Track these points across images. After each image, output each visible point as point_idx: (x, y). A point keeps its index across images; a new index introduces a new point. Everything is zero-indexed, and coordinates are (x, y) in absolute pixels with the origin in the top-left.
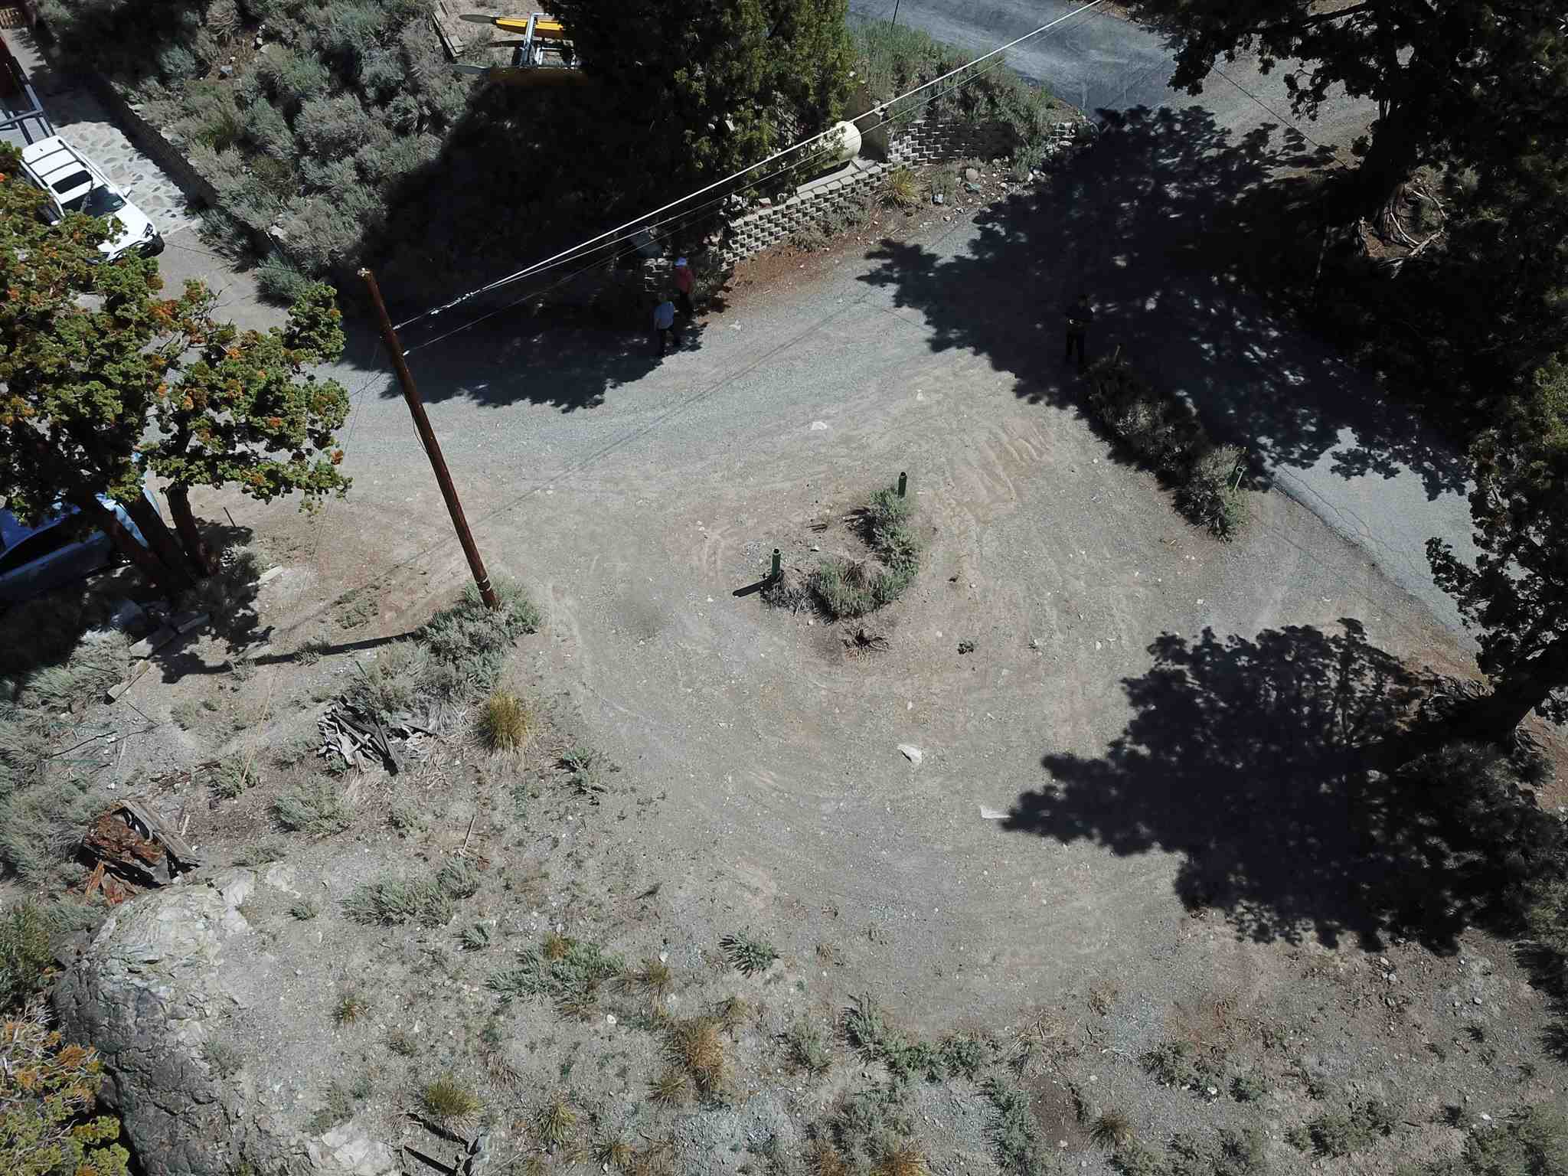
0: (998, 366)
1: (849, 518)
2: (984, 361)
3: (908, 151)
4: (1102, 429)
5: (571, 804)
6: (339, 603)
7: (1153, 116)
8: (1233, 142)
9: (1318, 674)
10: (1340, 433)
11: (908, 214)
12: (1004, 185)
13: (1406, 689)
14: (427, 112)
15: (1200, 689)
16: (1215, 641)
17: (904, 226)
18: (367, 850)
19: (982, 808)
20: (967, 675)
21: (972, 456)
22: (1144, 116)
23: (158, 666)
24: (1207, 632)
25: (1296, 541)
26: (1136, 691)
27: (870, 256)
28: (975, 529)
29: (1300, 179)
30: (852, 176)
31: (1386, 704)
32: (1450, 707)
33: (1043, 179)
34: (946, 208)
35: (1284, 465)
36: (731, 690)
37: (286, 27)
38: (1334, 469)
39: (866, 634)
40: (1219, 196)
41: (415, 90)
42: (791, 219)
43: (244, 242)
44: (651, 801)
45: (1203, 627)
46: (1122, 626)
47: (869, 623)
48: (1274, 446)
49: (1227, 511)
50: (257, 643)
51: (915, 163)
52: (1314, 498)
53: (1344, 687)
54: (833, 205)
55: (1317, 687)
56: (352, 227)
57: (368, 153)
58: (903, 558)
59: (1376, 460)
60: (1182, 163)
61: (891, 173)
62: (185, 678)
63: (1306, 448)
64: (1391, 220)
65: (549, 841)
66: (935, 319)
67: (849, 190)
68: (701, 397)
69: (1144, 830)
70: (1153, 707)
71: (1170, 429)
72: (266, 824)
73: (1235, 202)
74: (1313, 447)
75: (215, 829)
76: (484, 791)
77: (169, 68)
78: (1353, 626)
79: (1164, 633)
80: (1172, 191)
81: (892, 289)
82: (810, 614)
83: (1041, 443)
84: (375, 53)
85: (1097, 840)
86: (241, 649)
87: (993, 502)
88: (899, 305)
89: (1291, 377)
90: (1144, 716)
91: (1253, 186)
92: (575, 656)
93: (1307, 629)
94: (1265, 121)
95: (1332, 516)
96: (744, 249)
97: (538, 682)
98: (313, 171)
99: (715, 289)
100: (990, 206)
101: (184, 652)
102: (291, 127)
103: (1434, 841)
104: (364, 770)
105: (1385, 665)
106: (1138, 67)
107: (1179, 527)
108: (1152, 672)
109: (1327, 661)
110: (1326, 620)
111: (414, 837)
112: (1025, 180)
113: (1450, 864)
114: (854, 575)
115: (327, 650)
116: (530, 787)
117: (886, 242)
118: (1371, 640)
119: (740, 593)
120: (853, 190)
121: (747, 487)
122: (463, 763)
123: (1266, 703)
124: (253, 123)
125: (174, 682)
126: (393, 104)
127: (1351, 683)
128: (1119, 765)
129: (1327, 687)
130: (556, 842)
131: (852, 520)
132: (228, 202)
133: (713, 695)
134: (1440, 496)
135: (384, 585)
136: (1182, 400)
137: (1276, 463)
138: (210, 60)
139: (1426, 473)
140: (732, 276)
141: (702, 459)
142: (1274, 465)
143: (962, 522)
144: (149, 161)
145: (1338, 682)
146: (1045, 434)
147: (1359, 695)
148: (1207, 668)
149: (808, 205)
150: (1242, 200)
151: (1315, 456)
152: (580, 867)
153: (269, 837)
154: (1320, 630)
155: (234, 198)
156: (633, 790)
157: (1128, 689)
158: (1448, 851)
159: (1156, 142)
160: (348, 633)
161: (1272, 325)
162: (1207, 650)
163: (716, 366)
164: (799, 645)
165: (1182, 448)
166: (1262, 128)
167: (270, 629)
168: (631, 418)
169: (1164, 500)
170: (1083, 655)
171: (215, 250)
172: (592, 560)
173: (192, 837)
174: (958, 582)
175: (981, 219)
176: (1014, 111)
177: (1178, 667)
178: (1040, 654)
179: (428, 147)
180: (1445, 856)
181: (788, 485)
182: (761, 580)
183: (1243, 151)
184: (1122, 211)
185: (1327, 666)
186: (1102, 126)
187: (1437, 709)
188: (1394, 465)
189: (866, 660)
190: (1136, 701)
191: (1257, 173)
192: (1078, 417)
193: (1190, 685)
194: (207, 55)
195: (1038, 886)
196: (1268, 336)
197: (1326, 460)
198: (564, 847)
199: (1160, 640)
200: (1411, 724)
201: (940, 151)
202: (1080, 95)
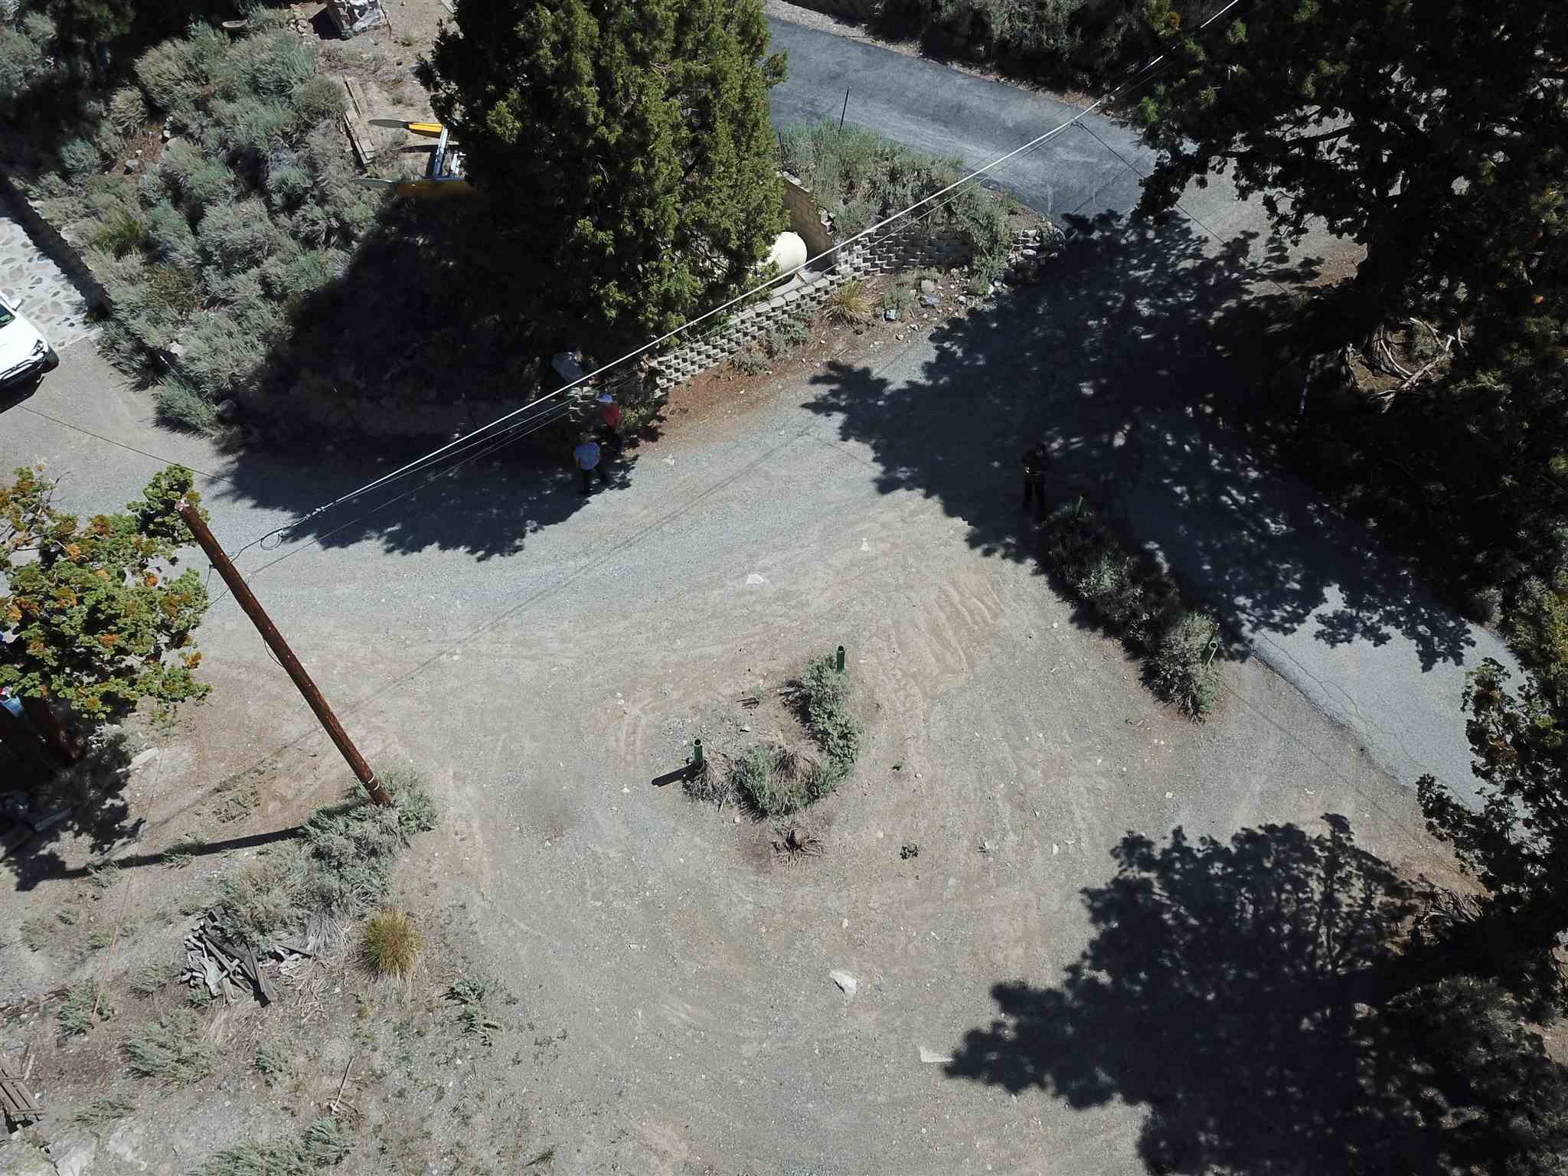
0: (950, 511)
1: (785, 690)
2: (935, 504)
3: (858, 262)
4: (1063, 588)
5: (460, 1044)
6: (219, 791)
7: (1124, 221)
8: (1211, 251)
9: (1300, 885)
10: (1326, 591)
11: (857, 332)
12: (962, 298)
13: (1398, 902)
14: (335, 224)
15: (1168, 902)
16: (1186, 844)
17: (854, 346)
18: (227, 1103)
19: (922, 1049)
20: (910, 884)
21: (920, 617)
22: (1114, 223)
23: (11, 871)
24: (1178, 833)
25: (1276, 721)
26: (1097, 904)
27: (815, 380)
28: (922, 706)
29: (1283, 296)
30: (797, 290)
31: (1375, 921)
32: (1448, 929)
33: (1005, 292)
34: (899, 325)
35: (1264, 630)
36: (645, 904)
37: (194, 121)
38: (1319, 635)
39: (798, 837)
40: (1194, 315)
41: (322, 200)
42: (730, 340)
43: (143, 358)
44: (550, 1041)
45: (1173, 826)
46: (1082, 825)
47: (803, 821)
48: (1253, 607)
49: (1199, 688)
50: (125, 840)
51: (867, 273)
52: (1297, 669)
53: (1329, 900)
54: (776, 322)
55: (1299, 901)
56: (253, 347)
57: (273, 267)
58: (841, 743)
59: (1365, 624)
60: (1155, 276)
61: (839, 285)
62: (41, 884)
63: (1289, 609)
64: (1381, 347)
65: (433, 1091)
66: (884, 456)
67: (794, 306)
68: (628, 543)
69: (1103, 1077)
70: (1116, 925)
71: (1138, 591)
72: (118, 1066)
73: (1212, 321)
74: (1298, 607)
75: (61, 1073)
76: (364, 1024)
77: (70, 163)
78: (1338, 822)
79: (1129, 832)
80: (1143, 307)
81: (838, 418)
82: (736, 808)
83: (996, 603)
84: (282, 156)
85: (1051, 1089)
86: (106, 847)
87: (942, 673)
88: (845, 439)
89: (1272, 525)
90: (1105, 935)
91: (1232, 303)
92: (474, 858)
93: (1289, 826)
94: (1245, 228)
95: (1317, 693)
96: (679, 374)
97: (432, 892)
98: (217, 283)
99: (645, 419)
100: (949, 322)
101: (41, 853)
102: (195, 233)
103: (1430, 1093)
104: (231, 1000)
105: (1376, 873)
106: (1108, 166)
107: (1145, 703)
108: (1116, 881)
109: (1310, 868)
110: (1309, 817)
111: (283, 1084)
112: (985, 293)
113: (1448, 1122)
114: (785, 764)
115: (201, 849)
116: (415, 1022)
117: (832, 365)
118: (1359, 842)
119: (660, 782)
120: (798, 306)
121: (674, 651)
122: (343, 989)
123: (1242, 920)
124: (154, 228)
125: (29, 889)
126: (300, 213)
127: (1337, 895)
128: (1076, 997)
129: (1309, 900)
130: (441, 1091)
131: (787, 694)
132: (125, 314)
133: (625, 911)
134: (1435, 666)
135: (270, 768)
136: (1152, 554)
137: (1255, 628)
138: (115, 154)
139: (1421, 639)
140: (665, 403)
141: (625, 617)
142: (1253, 631)
143: (907, 696)
144: (50, 261)
145: (1321, 893)
146: (1000, 593)
147: (1345, 909)
148: (1177, 877)
149: (748, 324)
150: (1219, 320)
151: (1300, 620)
152: (466, 1124)
153: (119, 1085)
154: (1302, 829)
155: (133, 311)
156: (531, 1027)
157: (1089, 901)
158: (1445, 1105)
159: (1126, 251)
160: (225, 829)
161: (1251, 464)
162: (1177, 855)
163: (646, 507)
164: (723, 848)
165: (1151, 615)
166: (1242, 237)
167: (140, 822)
168: (549, 568)
169: (1130, 672)
170: (1038, 859)
171: (114, 365)
172: (498, 740)
173: (36, 1082)
174: (903, 770)
175: (938, 337)
176: (973, 219)
177: (1145, 875)
178: (991, 859)
179: (335, 263)
180: (1442, 1112)
181: (720, 648)
182: (684, 765)
183: (1221, 263)
184: (1089, 329)
185: (1309, 874)
186: (1068, 233)
187: (1433, 931)
188: (1385, 629)
189: (799, 867)
190: (1097, 916)
191: (1236, 289)
192: (1036, 573)
193: (1157, 898)
194: (110, 149)
195: (982, 1146)
196: (1247, 477)
197: (1311, 624)
198: (450, 1098)
199: (1125, 840)
200: (1404, 946)
201: (894, 260)
202: (1046, 200)
